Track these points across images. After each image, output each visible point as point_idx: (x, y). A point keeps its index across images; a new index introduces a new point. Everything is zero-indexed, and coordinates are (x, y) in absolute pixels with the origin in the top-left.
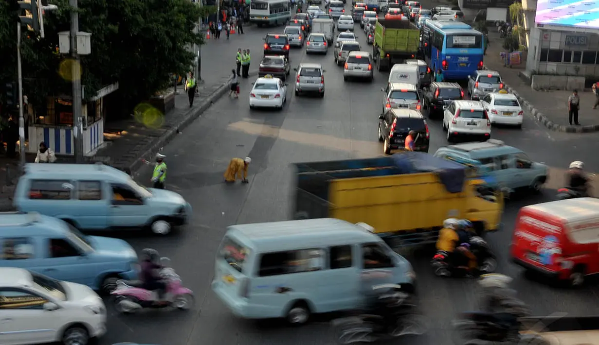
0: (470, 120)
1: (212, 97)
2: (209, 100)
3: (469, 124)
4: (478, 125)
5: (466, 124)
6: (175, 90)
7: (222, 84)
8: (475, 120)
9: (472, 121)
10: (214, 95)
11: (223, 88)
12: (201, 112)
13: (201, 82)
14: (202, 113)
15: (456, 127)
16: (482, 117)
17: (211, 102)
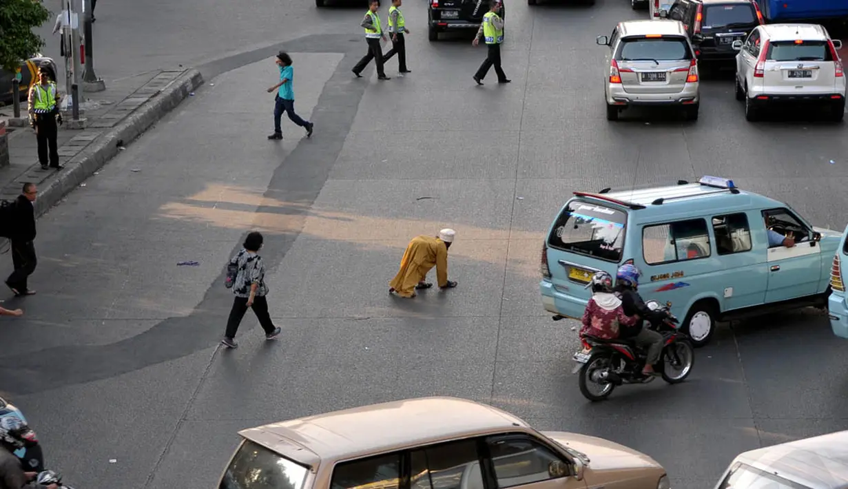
0: (794, 65)
1: (121, 128)
2: (112, 136)
3: (792, 74)
4: (816, 75)
5: (786, 74)
6: (17, 114)
7: (156, 89)
8: (807, 65)
9: (800, 67)
10: (130, 121)
11: (158, 99)
12: (86, 173)
13: (94, 85)
14: (92, 174)
15: (763, 84)
16: (823, 56)
17: (120, 144)
